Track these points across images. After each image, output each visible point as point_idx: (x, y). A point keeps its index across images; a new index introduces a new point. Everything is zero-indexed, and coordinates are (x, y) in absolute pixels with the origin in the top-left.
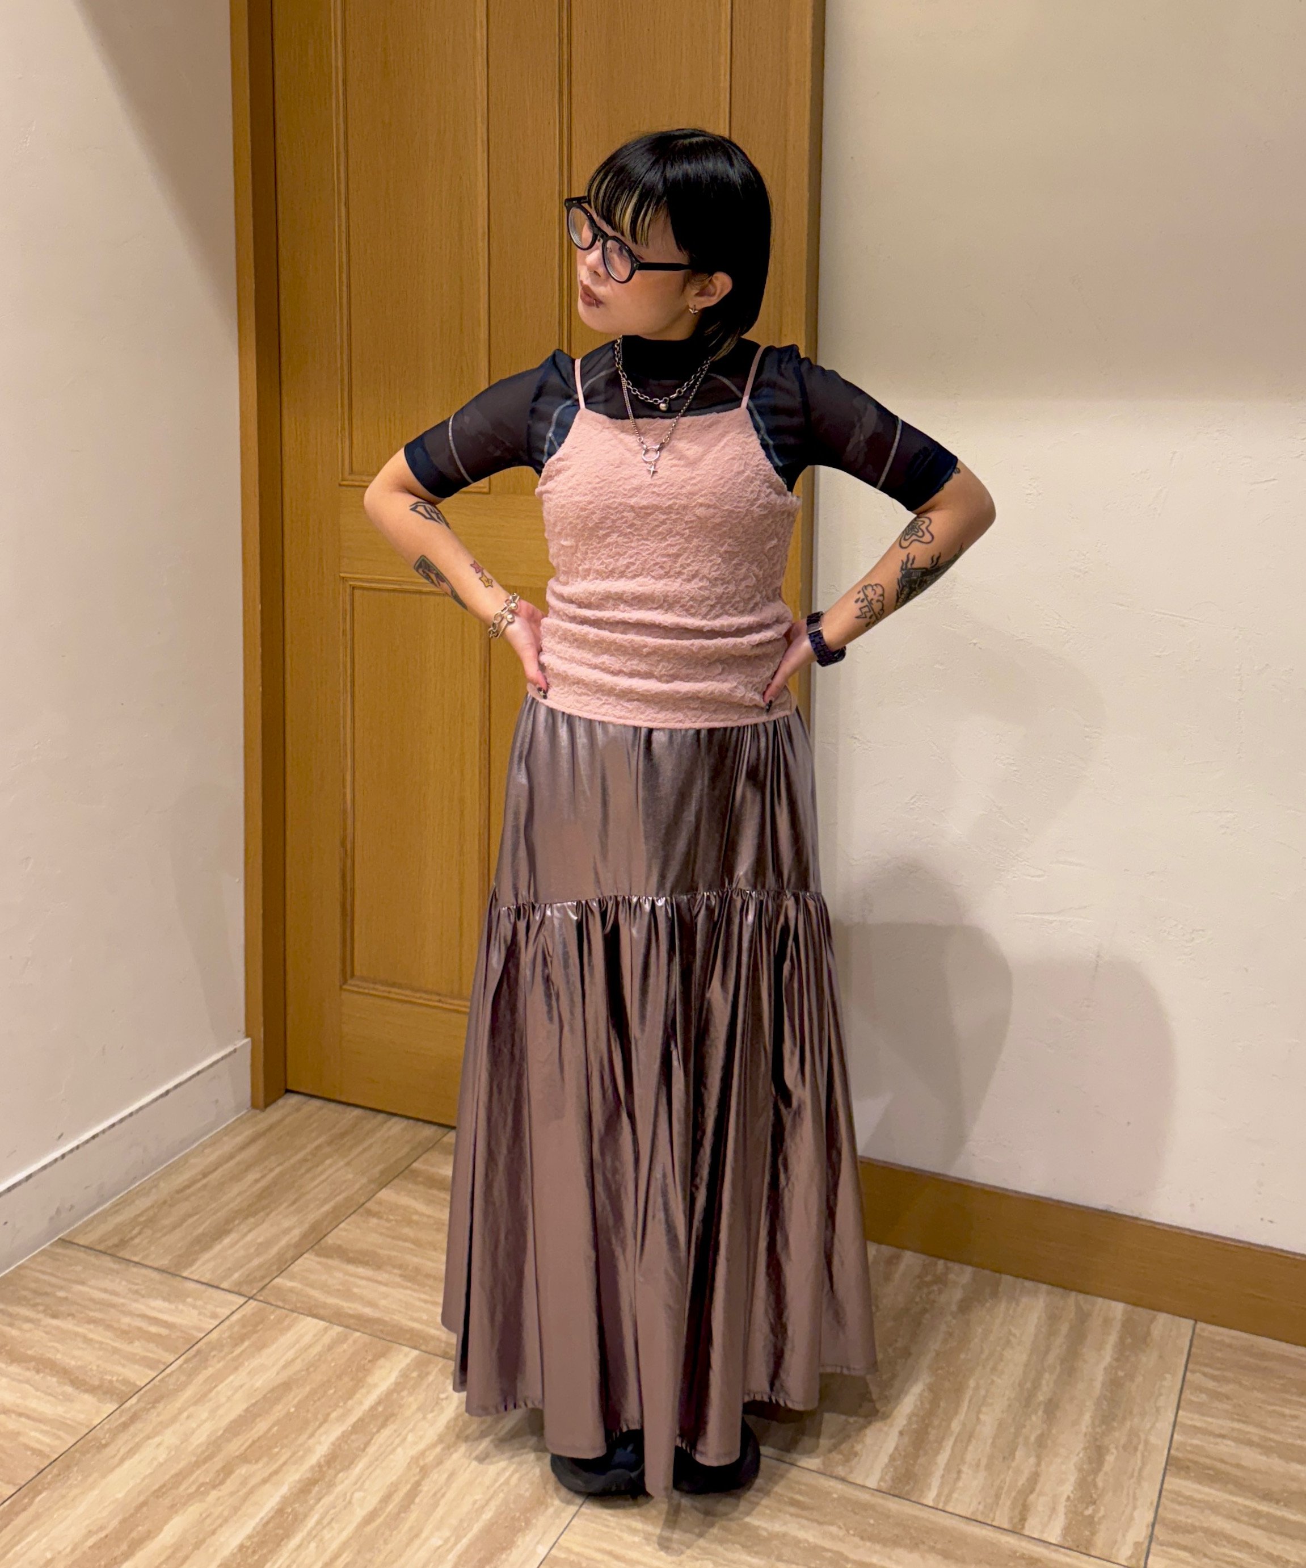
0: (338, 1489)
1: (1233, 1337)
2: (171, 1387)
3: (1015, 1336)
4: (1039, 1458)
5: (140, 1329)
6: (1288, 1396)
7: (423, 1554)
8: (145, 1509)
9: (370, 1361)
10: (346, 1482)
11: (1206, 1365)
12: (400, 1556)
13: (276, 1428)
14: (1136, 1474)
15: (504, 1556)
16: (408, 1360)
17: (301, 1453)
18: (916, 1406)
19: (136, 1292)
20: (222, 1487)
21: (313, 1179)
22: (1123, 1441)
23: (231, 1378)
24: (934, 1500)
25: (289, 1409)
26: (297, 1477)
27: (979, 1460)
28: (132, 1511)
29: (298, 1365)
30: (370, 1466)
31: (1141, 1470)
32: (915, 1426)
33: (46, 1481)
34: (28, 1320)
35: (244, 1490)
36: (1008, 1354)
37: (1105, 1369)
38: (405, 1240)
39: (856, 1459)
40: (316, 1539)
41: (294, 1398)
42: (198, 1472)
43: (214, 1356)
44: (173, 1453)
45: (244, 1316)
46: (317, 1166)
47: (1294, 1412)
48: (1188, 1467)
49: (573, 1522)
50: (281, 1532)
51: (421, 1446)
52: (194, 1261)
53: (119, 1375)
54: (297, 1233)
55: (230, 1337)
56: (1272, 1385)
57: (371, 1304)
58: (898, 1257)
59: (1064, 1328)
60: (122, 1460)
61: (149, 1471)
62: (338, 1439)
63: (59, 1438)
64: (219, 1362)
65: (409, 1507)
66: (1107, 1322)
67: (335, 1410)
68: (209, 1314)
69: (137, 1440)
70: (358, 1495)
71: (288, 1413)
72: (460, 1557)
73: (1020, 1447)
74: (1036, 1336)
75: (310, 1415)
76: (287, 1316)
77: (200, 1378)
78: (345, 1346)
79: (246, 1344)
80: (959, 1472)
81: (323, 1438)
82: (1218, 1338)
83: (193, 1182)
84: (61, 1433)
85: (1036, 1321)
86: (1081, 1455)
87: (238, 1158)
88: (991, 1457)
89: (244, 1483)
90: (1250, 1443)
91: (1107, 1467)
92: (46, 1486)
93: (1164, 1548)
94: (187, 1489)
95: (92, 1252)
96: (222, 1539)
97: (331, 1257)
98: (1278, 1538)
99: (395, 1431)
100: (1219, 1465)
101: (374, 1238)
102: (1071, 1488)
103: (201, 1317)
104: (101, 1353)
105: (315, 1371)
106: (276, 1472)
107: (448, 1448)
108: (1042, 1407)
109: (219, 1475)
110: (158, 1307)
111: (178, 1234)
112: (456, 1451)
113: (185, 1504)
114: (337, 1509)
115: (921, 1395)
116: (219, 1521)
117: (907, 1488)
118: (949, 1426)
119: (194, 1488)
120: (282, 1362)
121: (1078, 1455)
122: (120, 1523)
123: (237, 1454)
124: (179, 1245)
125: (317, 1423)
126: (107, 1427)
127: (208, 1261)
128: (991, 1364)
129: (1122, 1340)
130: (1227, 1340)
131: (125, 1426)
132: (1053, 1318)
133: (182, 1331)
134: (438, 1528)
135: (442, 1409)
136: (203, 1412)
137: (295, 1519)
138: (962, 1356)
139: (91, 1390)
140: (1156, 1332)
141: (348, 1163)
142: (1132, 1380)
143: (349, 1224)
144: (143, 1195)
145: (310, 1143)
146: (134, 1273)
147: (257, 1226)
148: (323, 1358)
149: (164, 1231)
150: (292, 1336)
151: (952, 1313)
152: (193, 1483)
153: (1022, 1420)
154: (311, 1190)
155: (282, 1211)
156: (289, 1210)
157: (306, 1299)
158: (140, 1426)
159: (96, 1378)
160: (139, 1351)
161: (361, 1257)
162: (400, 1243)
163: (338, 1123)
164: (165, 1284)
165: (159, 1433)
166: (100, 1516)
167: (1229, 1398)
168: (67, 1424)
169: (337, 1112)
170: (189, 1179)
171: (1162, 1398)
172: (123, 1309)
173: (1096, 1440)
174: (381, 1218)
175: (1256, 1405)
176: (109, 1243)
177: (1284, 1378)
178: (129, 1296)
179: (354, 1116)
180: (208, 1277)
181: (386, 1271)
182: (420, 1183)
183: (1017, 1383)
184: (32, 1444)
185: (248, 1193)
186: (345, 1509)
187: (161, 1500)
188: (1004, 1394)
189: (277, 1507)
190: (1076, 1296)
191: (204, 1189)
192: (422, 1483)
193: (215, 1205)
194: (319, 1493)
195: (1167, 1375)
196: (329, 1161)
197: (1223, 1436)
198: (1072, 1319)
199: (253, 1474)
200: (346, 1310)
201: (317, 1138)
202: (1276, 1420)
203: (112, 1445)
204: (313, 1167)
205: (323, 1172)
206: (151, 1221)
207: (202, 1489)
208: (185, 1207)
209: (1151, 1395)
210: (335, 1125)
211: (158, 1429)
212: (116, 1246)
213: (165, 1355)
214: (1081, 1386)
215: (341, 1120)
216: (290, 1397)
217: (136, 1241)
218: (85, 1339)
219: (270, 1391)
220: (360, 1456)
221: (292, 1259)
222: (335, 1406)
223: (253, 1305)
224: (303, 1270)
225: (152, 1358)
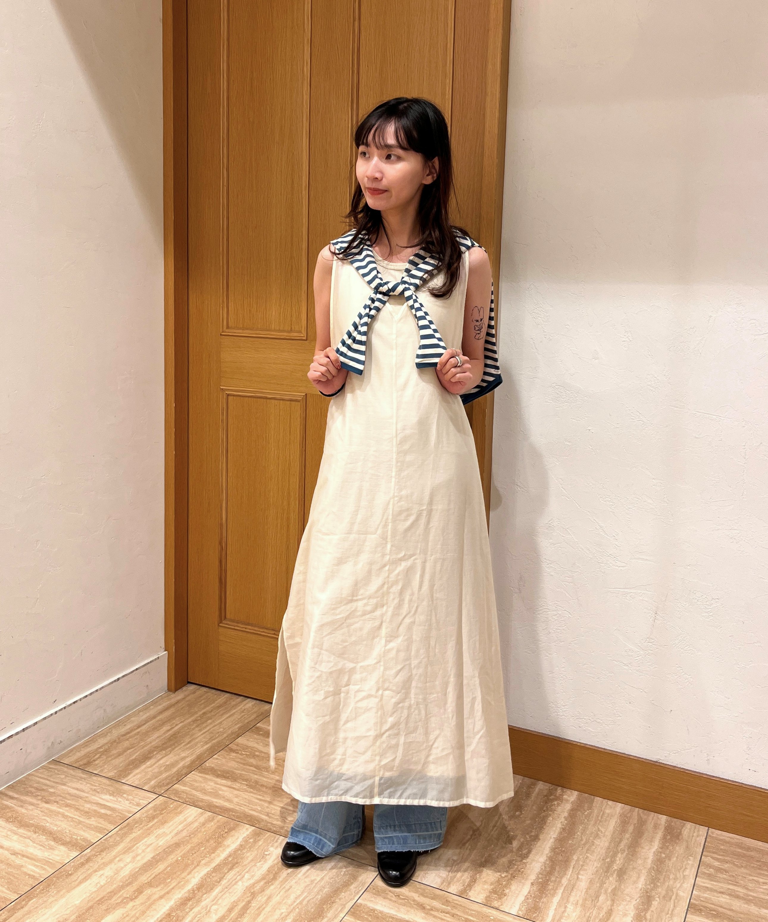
0: (203, 904)
1: (731, 838)
2: (111, 843)
3: (601, 831)
4: (613, 901)
5: (95, 811)
6: (762, 872)
9: (226, 832)
10: (208, 900)
11: (714, 853)
13: (169, 868)
14: (670, 912)
16: (248, 833)
17: (182, 883)
18: (542, 869)
19: (95, 790)
20: (136, 900)
21: (200, 730)
22: (664, 892)
23: (146, 840)
25: (177, 858)
26: (180, 896)
27: (578, 901)
28: (84, 911)
29: (184, 833)
30: (222, 891)
31: (673, 910)
32: (540, 880)
33: (36, 893)
34: (32, 804)
35: (149, 902)
36: (597, 842)
37: (654, 852)
38: (250, 766)
39: (506, 897)
41: (181, 852)
42: (123, 891)
43: (136, 827)
44: (109, 880)
45: (155, 805)
46: (203, 723)
48: (701, 910)
51: (252, 881)
52: (129, 774)
53: (81, 836)
54: (188, 761)
55: (147, 817)
56: (752, 865)
57: (229, 800)
58: (535, 784)
59: (631, 828)
60: (81, 883)
61: (96, 889)
62: (205, 875)
63: (44, 869)
64: (139, 830)
65: (243, 914)
66: (656, 827)
67: (204, 859)
68: (135, 804)
69: (89, 872)
70: (214, 907)
73: (602, 895)
74: (614, 833)
75: (189, 862)
76: (180, 806)
77: (128, 839)
78: (212, 823)
79: (156, 820)
80: (566, 907)
81: (196, 875)
82: (721, 838)
83: (132, 730)
84: (46, 867)
85: (614, 823)
86: (638, 901)
87: (158, 718)
88: (585, 900)
89: (149, 898)
90: (738, 897)
91: (653, 908)
92: (36, 895)
94: (116, 900)
95: (71, 767)
97: (207, 774)
99: (238, 872)
100: (720, 909)
101: (233, 764)
102: (632, 919)
103: (130, 805)
104: (71, 823)
105: (193, 837)
106: (168, 893)
107: (268, 882)
108: (616, 872)
109: (135, 893)
110: (106, 799)
111: (121, 759)
112: (272, 884)
113: (114, 909)
114: (202, 915)
115: (545, 863)
116: (133, 919)
117: (534, 915)
118: (560, 882)
119: (120, 900)
120: (175, 831)
121: (636, 900)
122: (76, 917)
123: (146, 882)
124: (121, 765)
125: (193, 866)
126: (72, 864)
127: (137, 774)
128: (586, 848)
129: (664, 837)
130: (728, 839)
131: (82, 864)
132: (624, 822)
133: (119, 813)
135: (265, 862)
136: (128, 858)
137: (177, 919)
138: (570, 842)
139: (65, 844)
140: (685, 833)
141: (221, 723)
142: (670, 860)
143: (219, 756)
144: (102, 737)
145: (200, 711)
146: (94, 780)
147: (166, 755)
148: (199, 830)
149: (113, 757)
150: (182, 817)
151: (565, 817)
152: (120, 897)
153: (604, 880)
154: (199, 737)
155: (181, 748)
156: (185, 748)
157: (192, 797)
158: (91, 865)
159: (68, 837)
160: (94, 823)
161: (225, 774)
162: (248, 767)
163: (217, 700)
164: (112, 786)
165: (102, 869)
166: (65, 913)
167: (726, 871)
168: (49, 862)
169: (216, 694)
170: (129, 729)
171: (688, 870)
172: (86, 799)
173: (647, 892)
174: (238, 753)
175: (742, 876)
176: (81, 763)
177: (760, 861)
178: (91, 792)
179: (225, 697)
180: (137, 783)
181: (239, 782)
182: (261, 735)
183: (602, 858)
184: (29, 872)
185: (163, 737)
186: (206, 915)
187: (101, 905)
188: (594, 864)
189: (167, 913)
190: (638, 811)
191: (138, 735)
192: (252, 902)
193: (143, 743)
194: (191, 905)
195: (690, 857)
196: (210, 721)
197: (722, 893)
198: (635, 824)
199: (155, 894)
200: (215, 803)
201: (203, 709)
202: (754, 885)
203: (75, 874)
204: (200, 724)
205: (205, 727)
206: (106, 751)
207: (125, 900)
208: (126, 744)
209: (681, 868)
210: (214, 702)
211: (102, 866)
212: (85, 764)
213: (109, 825)
214: (640, 862)
215: (219, 699)
216: (179, 851)
217: (97, 762)
218: (64, 816)
219: (167, 848)
220: (217, 885)
221: (186, 774)
222: (204, 856)
223: (161, 799)
224: (191, 781)
225: (101, 827)
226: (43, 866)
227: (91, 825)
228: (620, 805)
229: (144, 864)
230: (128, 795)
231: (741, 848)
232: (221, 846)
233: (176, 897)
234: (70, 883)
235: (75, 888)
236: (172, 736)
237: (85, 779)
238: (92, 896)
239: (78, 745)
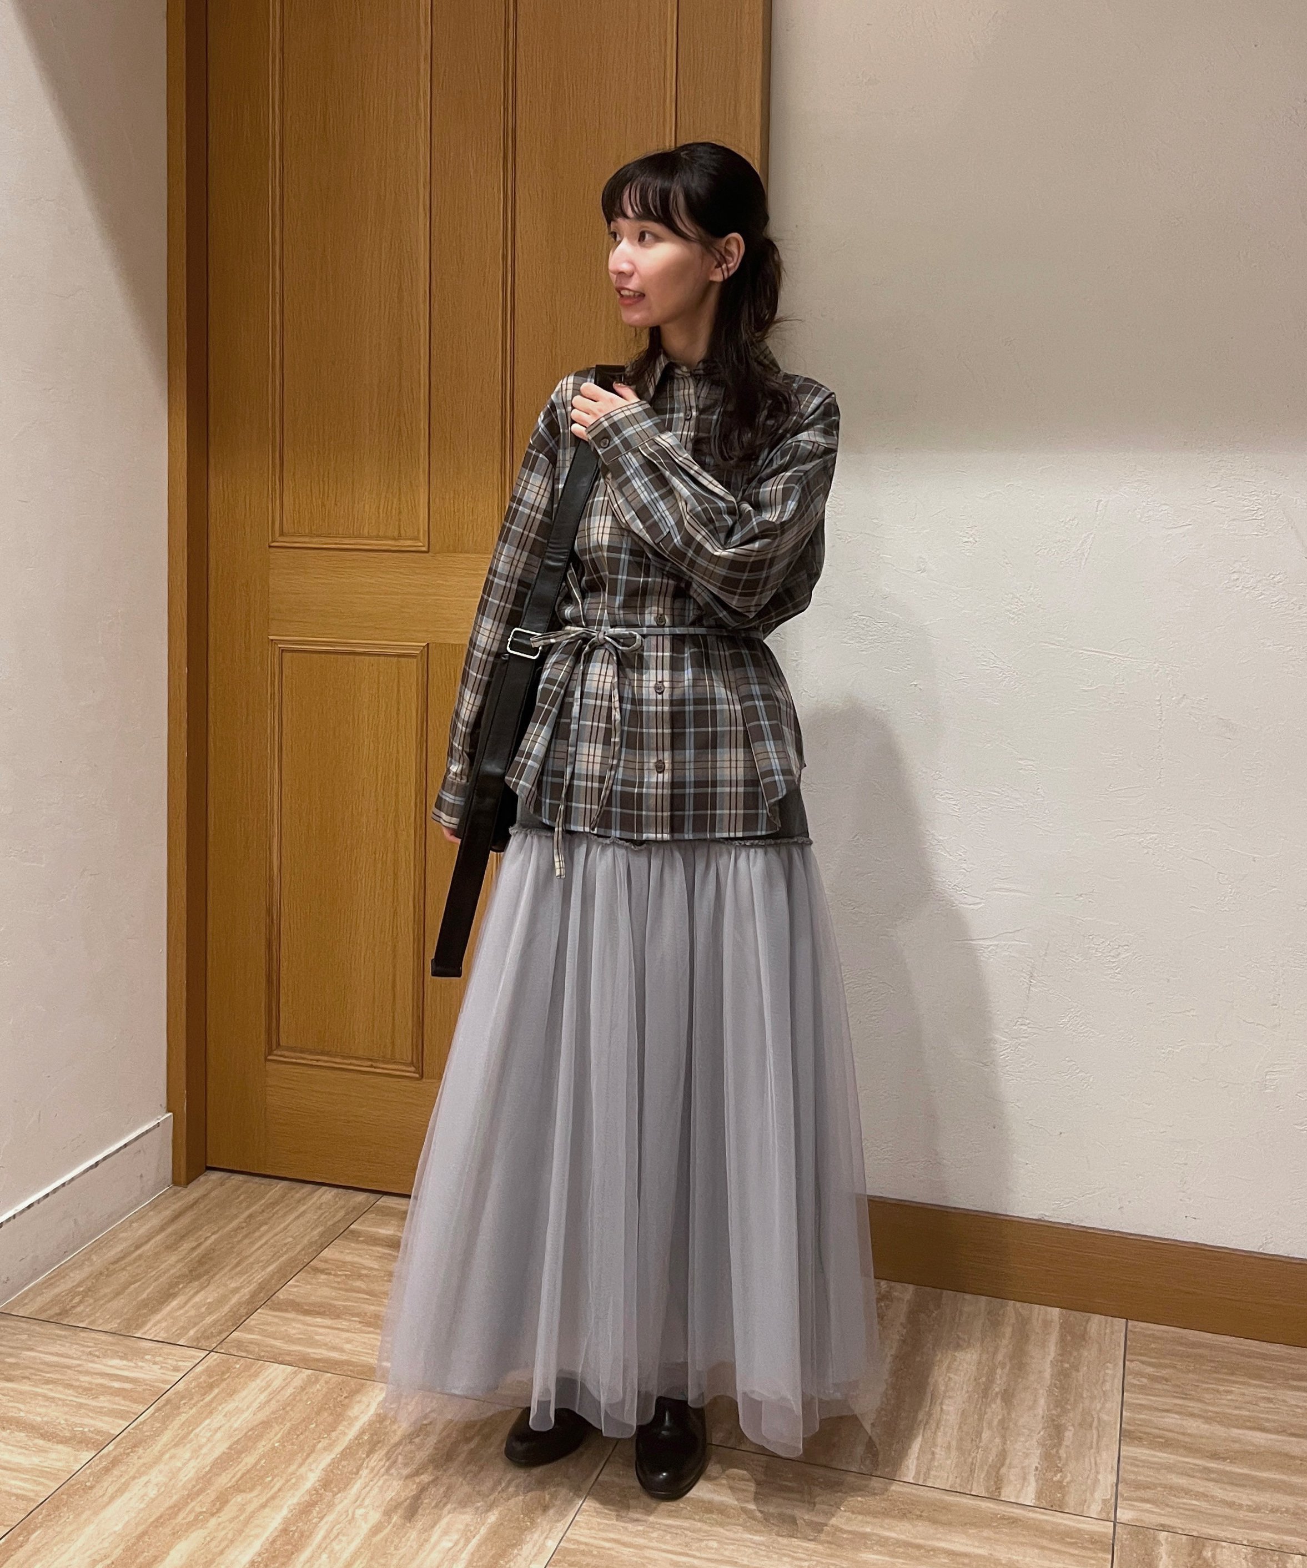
0: (339, 1508)
1: (1163, 1332)
2: (146, 1434)
3: (964, 1340)
4: (1004, 1437)
5: (102, 1385)
6: (1221, 1376)
7: (435, 1556)
8: (146, 1538)
9: (346, 1397)
10: (346, 1502)
11: (1141, 1355)
12: (414, 1559)
13: (263, 1461)
14: (1094, 1445)
15: (516, 1551)
17: (293, 1481)
18: (882, 1402)
19: (90, 1353)
20: (220, 1515)
21: (252, 1243)
22: (1078, 1420)
23: (207, 1422)
24: (913, 1478)
25: (273, 1444)
26: (295, 1500)
27: (949, 1443)
28: (132, 1541)
29: (274, 1406)
30: (366, 1486)
32: (884, 1419)
33: (37, 1521)
35: (244, 1516)
36: (960, 1355)
37: (1052, 1361)
38: (360, 1292)
39: (836, 1449)
40: (327, 1551)
41: (276, 1435)
42: (193, 1504)
43: (184, 1404)
44: (163, 1489)
45: (208, 1367)
46: (254, 1232)
47: (1228, 1388)
48: (1140, 1439)
49: (577, 1518)
50: (289, 1547)
51: (414, 1466)
52: (144, 1323)
53: (92, 1426)
54: (246, 1292)
55: (198, 1386)
56: (1204, 1367)
57: (334, 1348)
59: (1008, 1331)
60: (114, 1498)
61: (142, 1506)
62: (330, 1465)
63: (40, 1484)
64: (191, 1408)
66: (1046, 1324)
67: (320, 1441)
68: (171, 1368)
69: (123, 1480)
70: (360, 1512)
71: (273, 1448)
72: (472, 1554)
73: (985, 1430)
74: (983, 1340)
75: (296, 1448)
76: (253, 1365)
77: (176, 1424)
78: (318, 1386)
79: (216, 1391)
80: (933, 1453)
81: (313, 1467)
82: (1149, 1332)
83: (127, 1253)
84: (42, 1480)
85: (980, 1327)
86: (1042, 1433)
87: (170, 1230)
88: (961, 1439)
89: (242, 1509)
90: (1191, 1415)
91: (1067, 1442)
92: (37, 1525)
93: (1130, 1502)
94: (184, 1519)
95: (35, 1321)
96: (232, 1557)
97: (286, 1311)
98: (1229, 1488)
99: (386, 1455)
100: (1169, 1435)
101: (326, 1291)
102: (1037, 1460)
103: (162, 1371)
104: (66, 1409)
105: (291, 1410)
106: (273, 1498)
107: (440, 1467)
108: (999, 1396)
109: (214, 1505)
110: (115, 1364)
111: (121, 1300)
112: (448, 1469)
113: (186, 1531)
114: (342, 1524)
116: (226, 1543)
117: (887, 1470)
118: (915, 1418)
119: (192, 1517)
120: (256, 1405)
122: (123, 1550)
123: (229, 1485)
124: (126, 1310)
125: (305, 1454)
126: (88, 1471)
127: (159, 1322)
128: (946, 1364)
129: (1062, 1339)
130: (1158, 1334)
131: (107, 1470)
133: (146, 1385)
134: (446, 1533)
136: (185, 1453)
137: (302, 1536)
138: (918, 1359)
139: (64, 1441)
140: (1093, 1330)
141: (285, 1228)
142: (1077, 1371)
143: (297, 1281)
144: (76, 1268)
145: (242, 1213)
146: (83, 1337)
147: (202, 1288)
148: (298, 1398)
149: (106, 1299)
150: (262, 1381)
151: (901, 1324)
152: (190, 1512)
153: (983, 1408)
154: (252, 1253)
155: (226, 1274)
156: (233, 1272)
157: (269, 1349)
158: (123, 1469)
159: (66, 1432)
160: (106, 1404)
161: (317, 1309)
162: (355, 1295)
163: (267, 1194)
164: (119, 1344)
165: (144, 1473)
166: (101, 1546)
167: (1167, 1380)
168: (43, 1471)
169: (262, 1184)
170: (122, 1251)
171: (1108, 1384)
172: (79, 1369)
173: (1053, 1420)
174: (330, 1274)
175: (1192, 1385)
176: (51, 1312)
177: (1213, 1361)
178: (84, 1358)
179: (281, 1187)
180: (165, 1335)
181: (345, 1319)
182: (363, 1242)
183: (973, 1378)
184: (14, 1491)
185: (189, 1259)
186: (350, 1523)
187: (161, 1529)
188: (963, 1388)
189: (281, 1527)
190: (1014, 1305)
191: (140, 1259)
192: (422, 1497)
193: (154, 1273)
194: (318, 1513)
195: (1109, 1364)
196: (264, 1228)
197: (1167, 1411)
198: (1014, 1324)
199: (250, 1502)
200: (312, 1355)
201: (247, 1208)
202: (1212, 1396)
203: (98, 1486)
204: (250, 1233)
205: (261, 1237)
206: (89, 1290)
207: (201, 1517)
208: (124, 1276)
209: (1097, 1382)
210: (262, 1197)
211: (143, 1469)
212: (60, 1314)
213: (135, 1406)
214: (1032, 1378)
215: (269, 1191)
216: (272, 1434)
217: (79, 1309)
218: (46, 1397)
219: (250, 1430)
220: (352, 1478)
221: (247, 1313)
222: (319, 1437)
223: (215, 1357)
224: (258, 1324)
225: (121, 1410)
226: (36, 1478)
227: (101, 1407)
228: (984, 1298)
229: (217, 1459)
230: (153, 1355)
231: (1181, 1344)
232: (344, 1420)
233: (289, 1503)
234: (95, 1501)
235: (105, 1506)
236: (203, 1257)
237: (65, 1337)
238: (141, 1515)
239: (36, 1284)
